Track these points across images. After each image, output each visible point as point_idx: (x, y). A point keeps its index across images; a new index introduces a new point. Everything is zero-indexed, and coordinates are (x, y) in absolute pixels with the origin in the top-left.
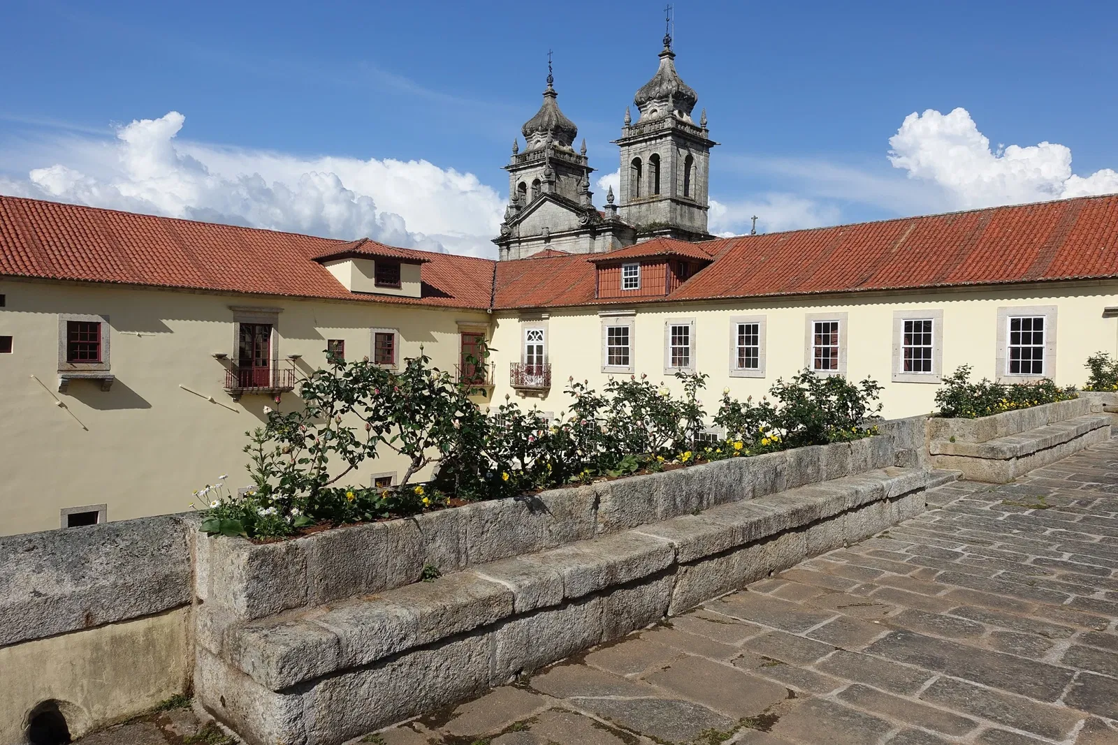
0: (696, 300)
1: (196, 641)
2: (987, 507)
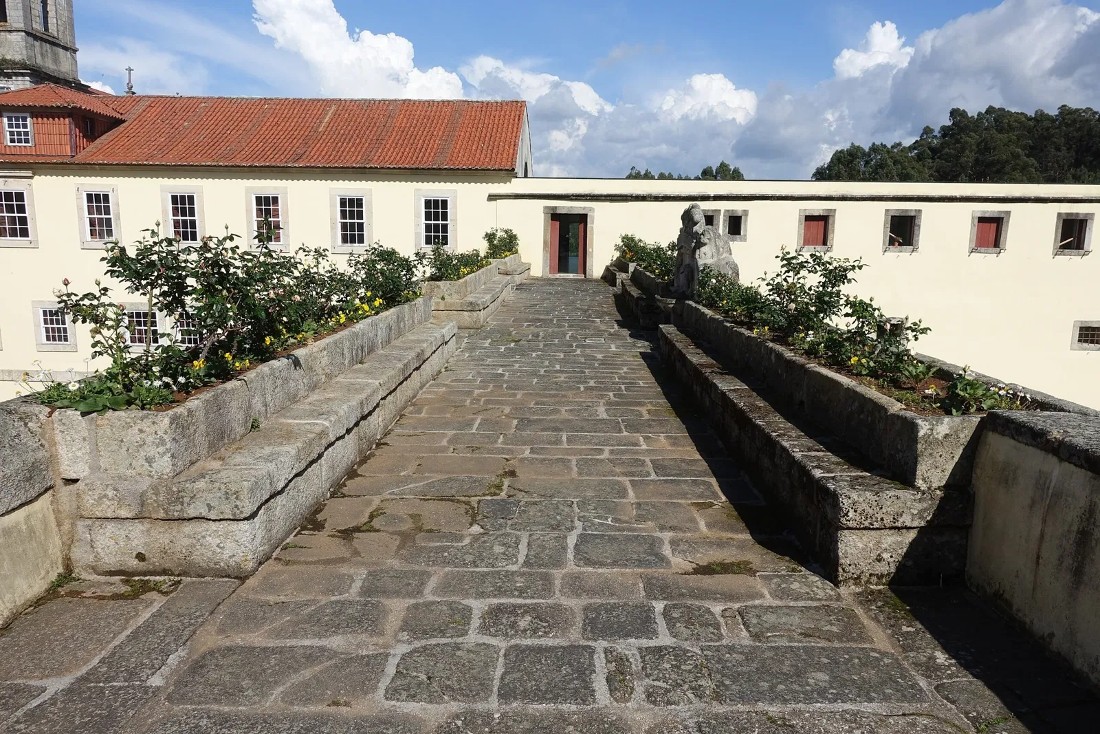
0: (117, 164)
1: (82, 517)
2: (487, 345)
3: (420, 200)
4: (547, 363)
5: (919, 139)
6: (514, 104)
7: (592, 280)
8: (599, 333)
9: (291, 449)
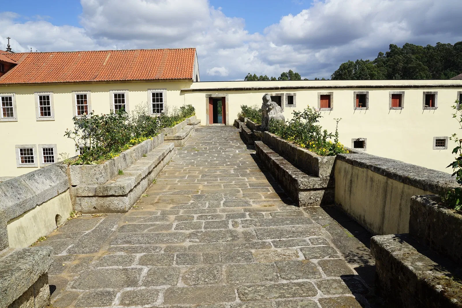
0: (15, 84)
1: (78, 197)
2: (186, 152)
3: (150, 94)
4: (211, 158)
5: (377, 58)
6: (191, 49)
7: (229, 126)
8: (232, 147)
9: (133, 178)
